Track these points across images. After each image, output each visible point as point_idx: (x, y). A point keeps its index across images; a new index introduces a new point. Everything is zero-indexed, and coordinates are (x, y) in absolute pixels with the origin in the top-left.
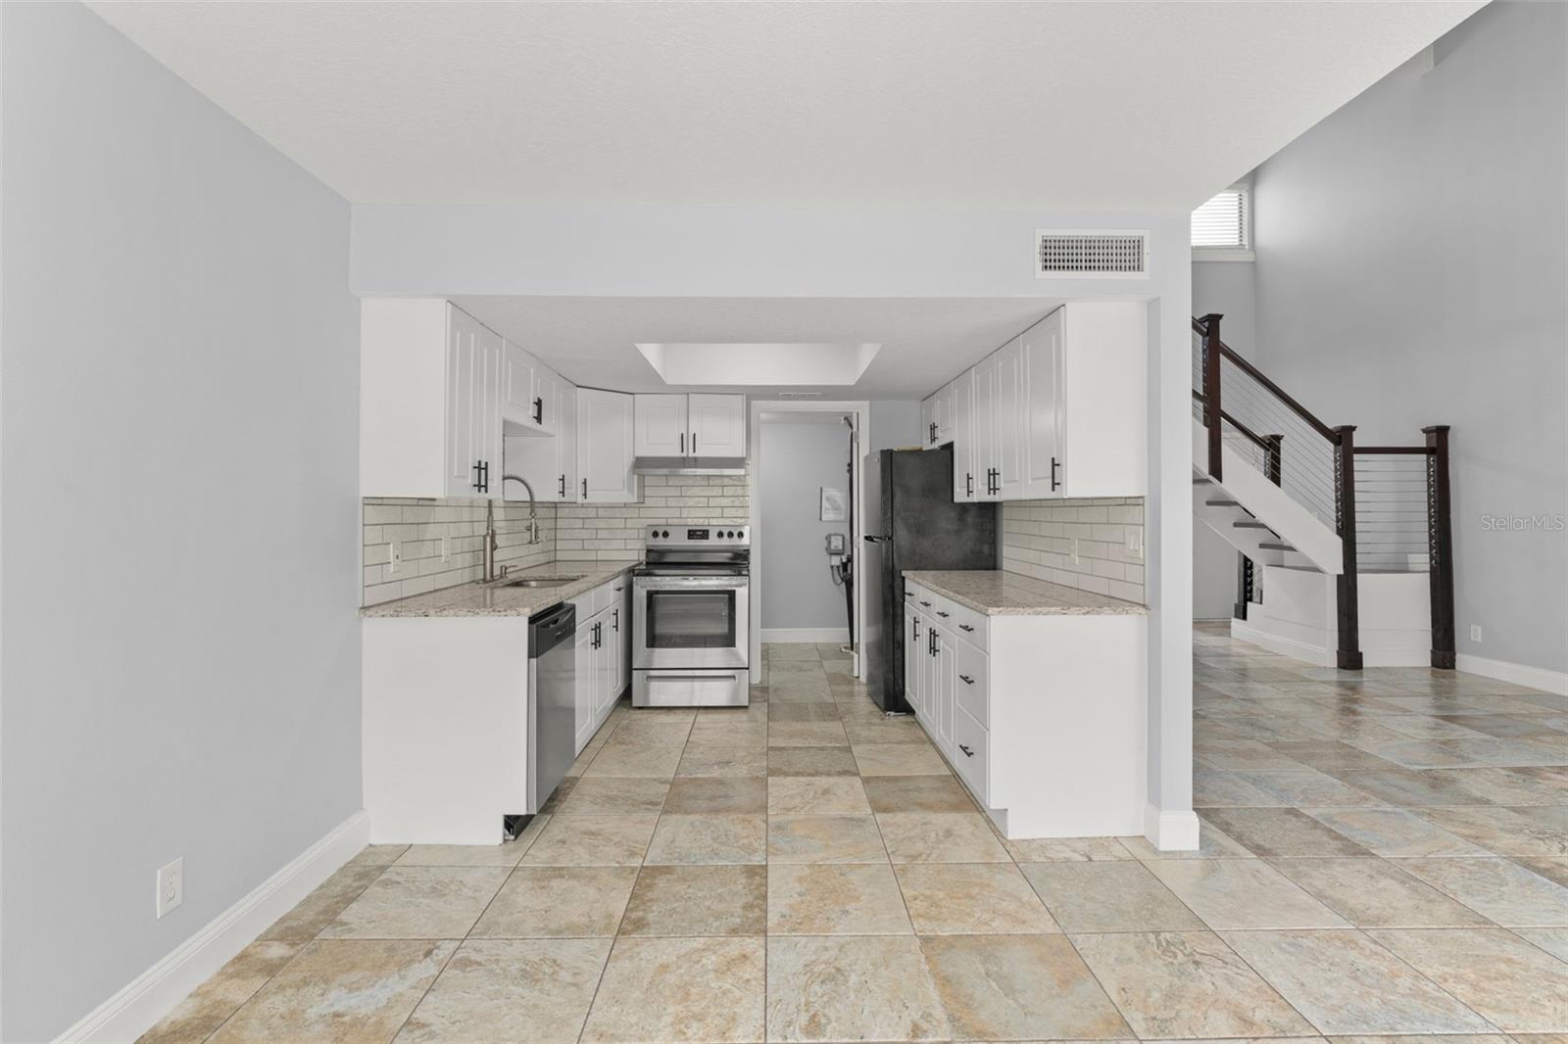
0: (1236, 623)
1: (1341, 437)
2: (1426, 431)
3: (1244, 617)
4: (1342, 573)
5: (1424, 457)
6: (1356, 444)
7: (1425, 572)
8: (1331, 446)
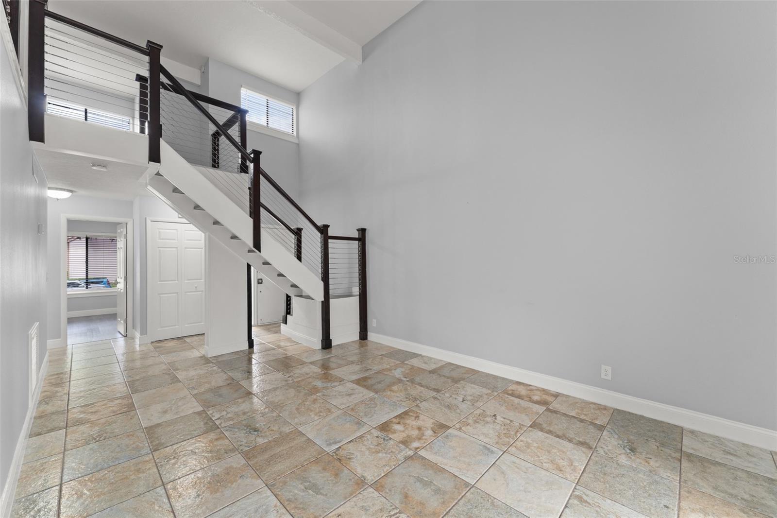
0: (283, 326)
1: (323, 230)
2: (358, 230)
3: (286, 323)
4: (323, 300)
5: (357, 242)
6: (330, 234)
7: (357, 295)
8: (319, 235)
